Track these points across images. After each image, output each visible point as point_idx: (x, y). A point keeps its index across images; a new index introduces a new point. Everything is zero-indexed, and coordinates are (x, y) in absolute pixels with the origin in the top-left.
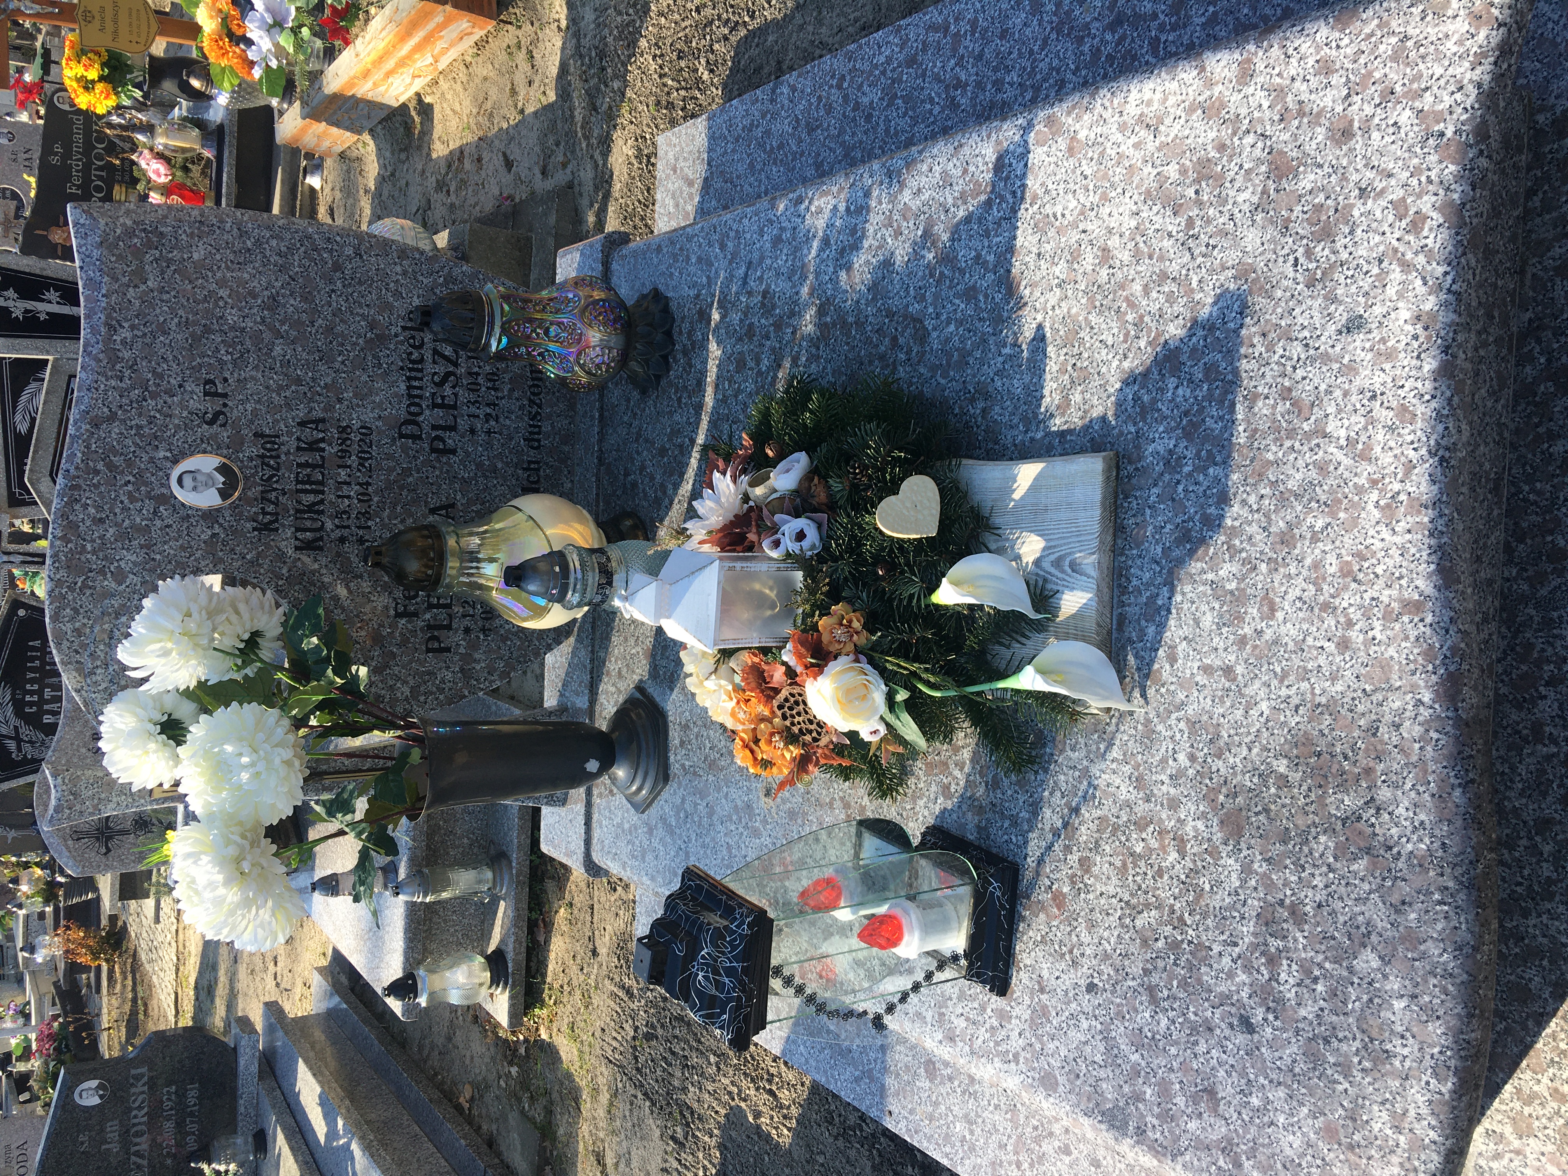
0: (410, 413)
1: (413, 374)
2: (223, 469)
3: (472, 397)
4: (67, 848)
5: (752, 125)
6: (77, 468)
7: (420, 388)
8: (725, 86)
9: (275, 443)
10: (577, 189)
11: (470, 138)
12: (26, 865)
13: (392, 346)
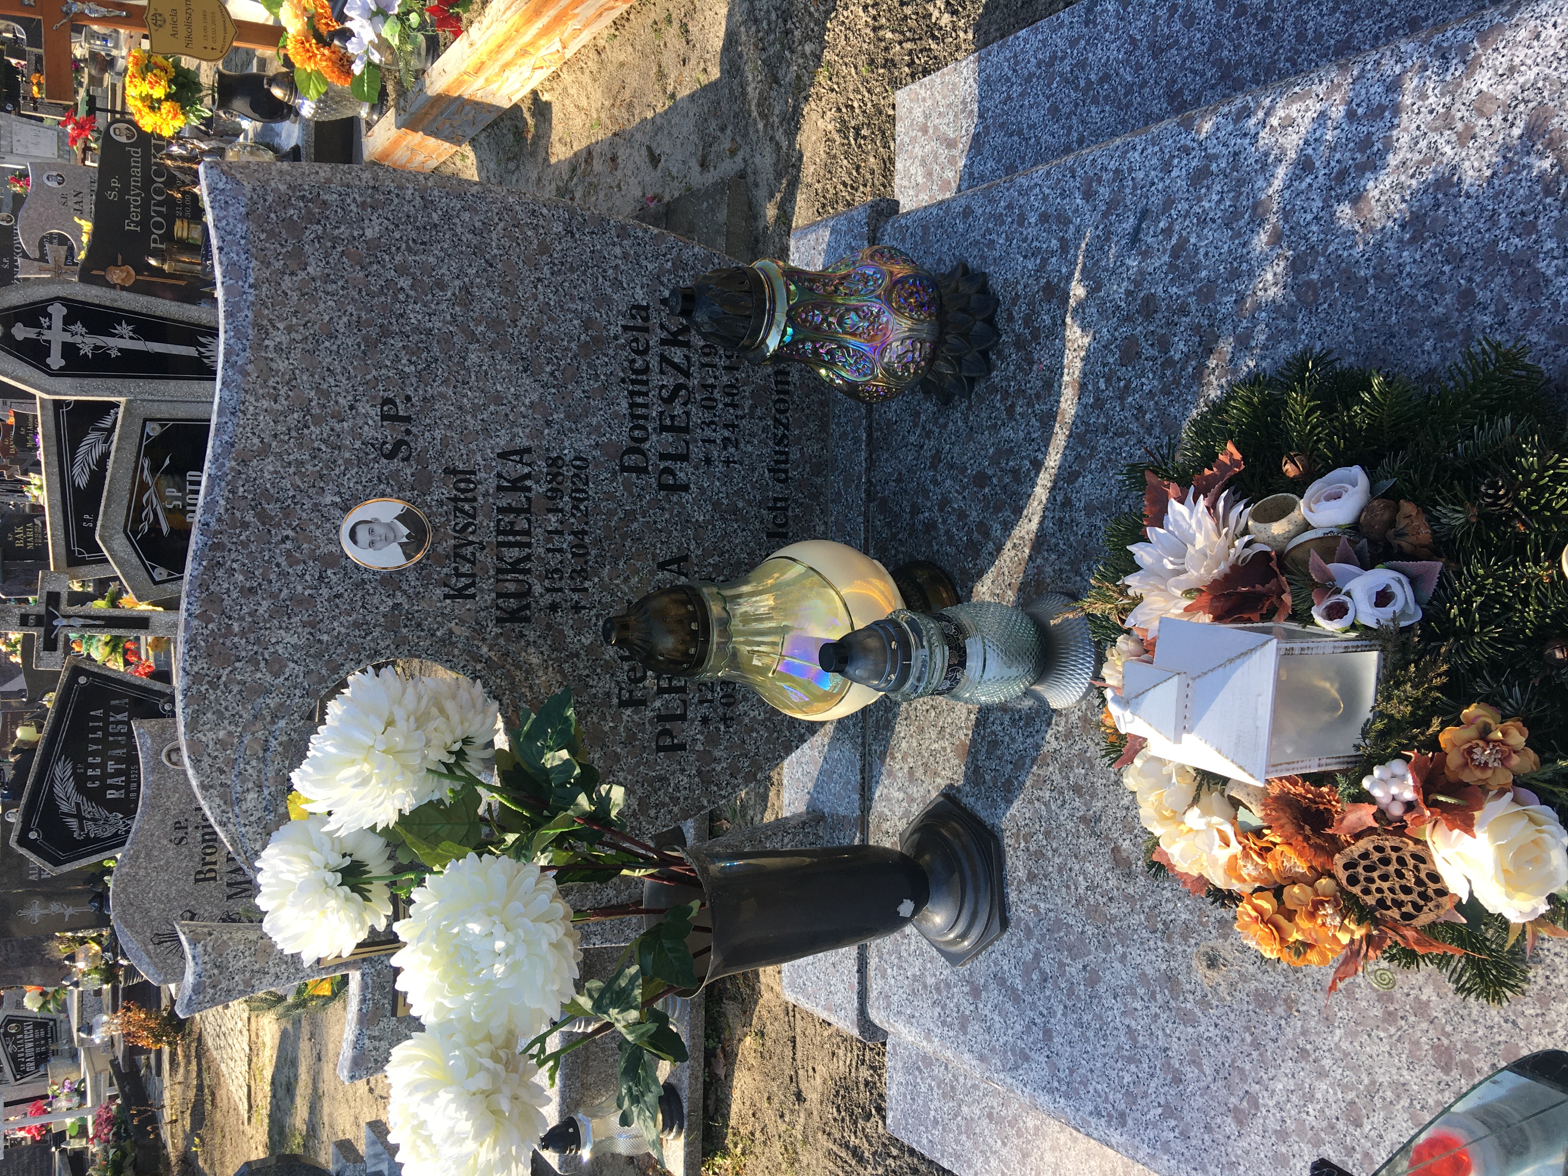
0: (633, 439)
1: (637, 388)
2: (404, 518)
3: (707, 416)
4: (148, 954)
5: (1053, 57)
6: (219, 520)
7: (645, 406)
8: (977, 28)
9: (469, 481)
10: (751, 179)
11: (601, 135)
12: (83, 941)
13: (611, 352)
